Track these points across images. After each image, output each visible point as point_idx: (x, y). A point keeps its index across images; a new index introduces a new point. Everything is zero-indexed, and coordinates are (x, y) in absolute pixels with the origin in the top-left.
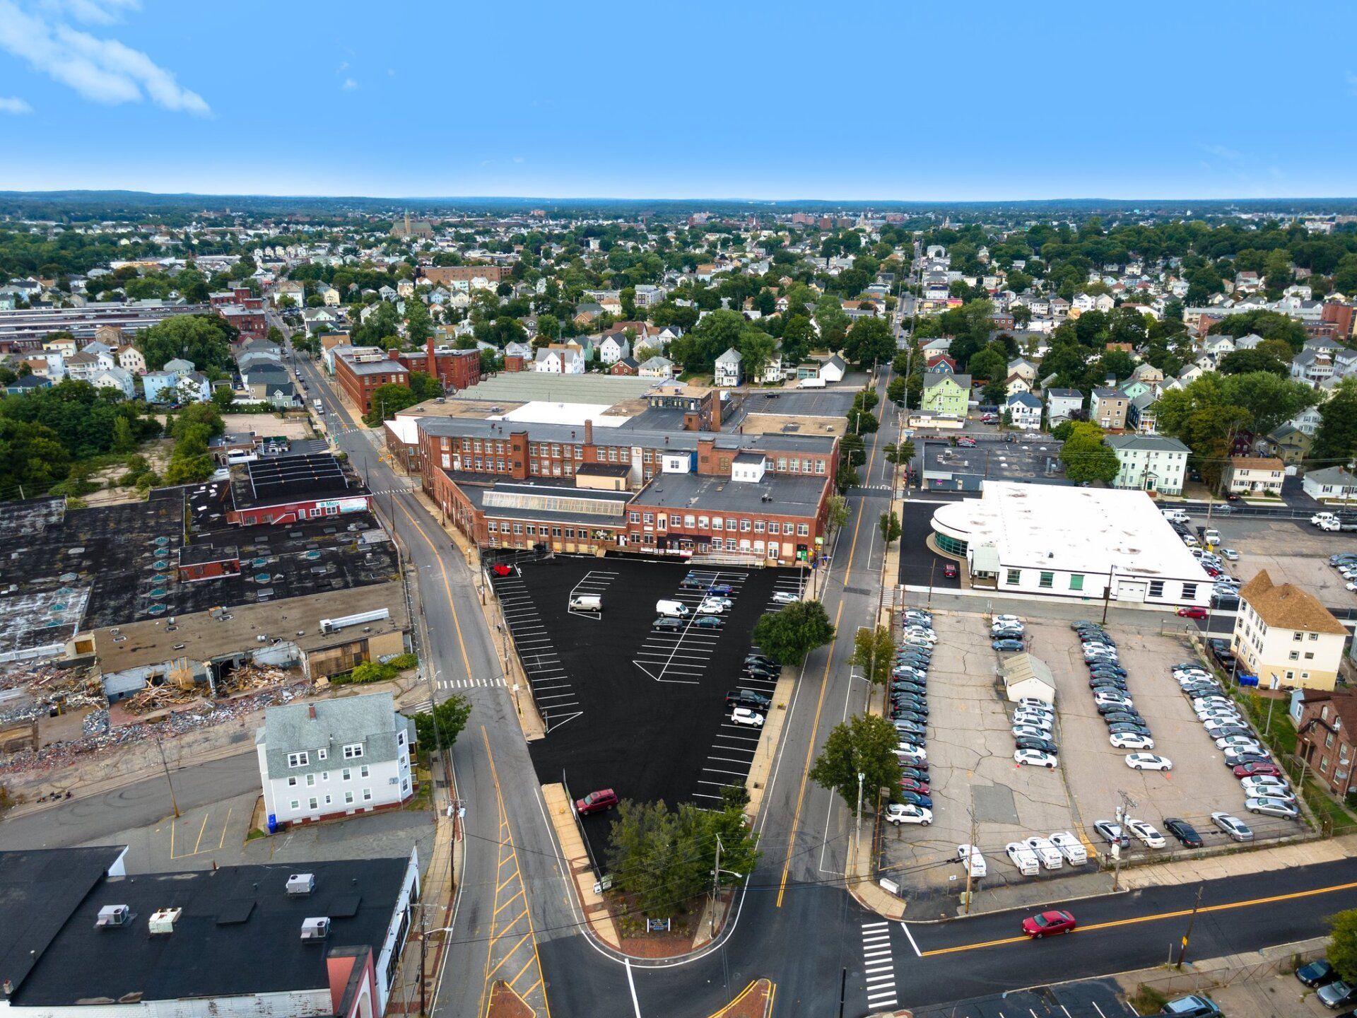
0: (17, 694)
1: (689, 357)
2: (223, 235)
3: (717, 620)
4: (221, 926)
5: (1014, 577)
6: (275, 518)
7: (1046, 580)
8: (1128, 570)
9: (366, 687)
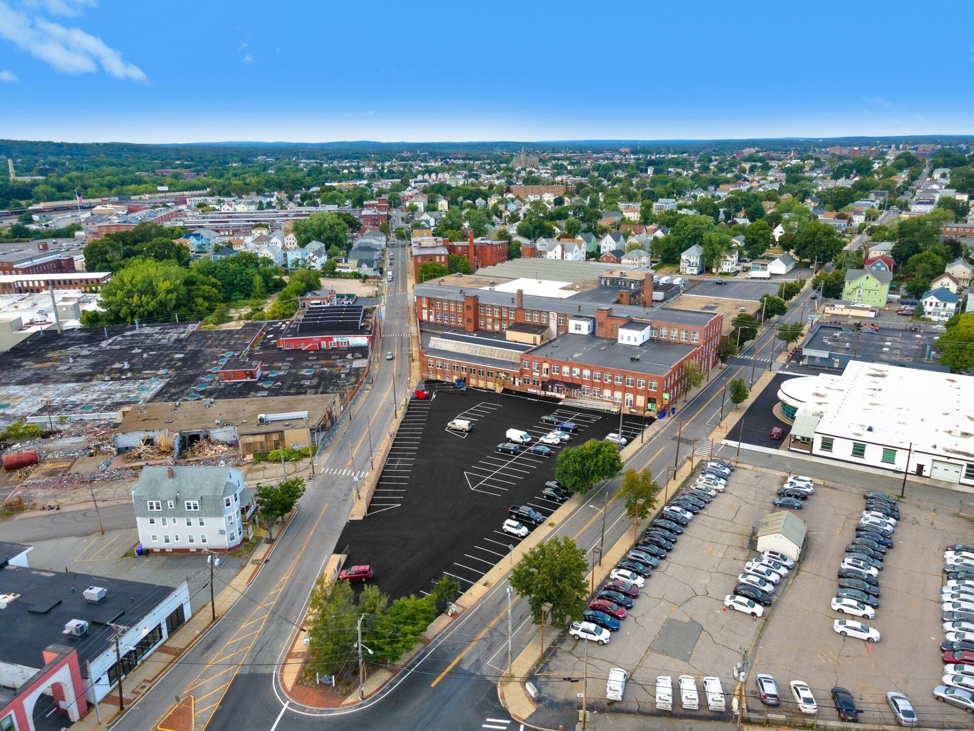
0: (81, 440)
1: (666, 251)
2: (405, 167)
3: (547, 450)
4: (31, 612)
5: (827, 444)
6: (305, 346)
7: (859, 450)
8: (947, 451)
9: (275, 465)
